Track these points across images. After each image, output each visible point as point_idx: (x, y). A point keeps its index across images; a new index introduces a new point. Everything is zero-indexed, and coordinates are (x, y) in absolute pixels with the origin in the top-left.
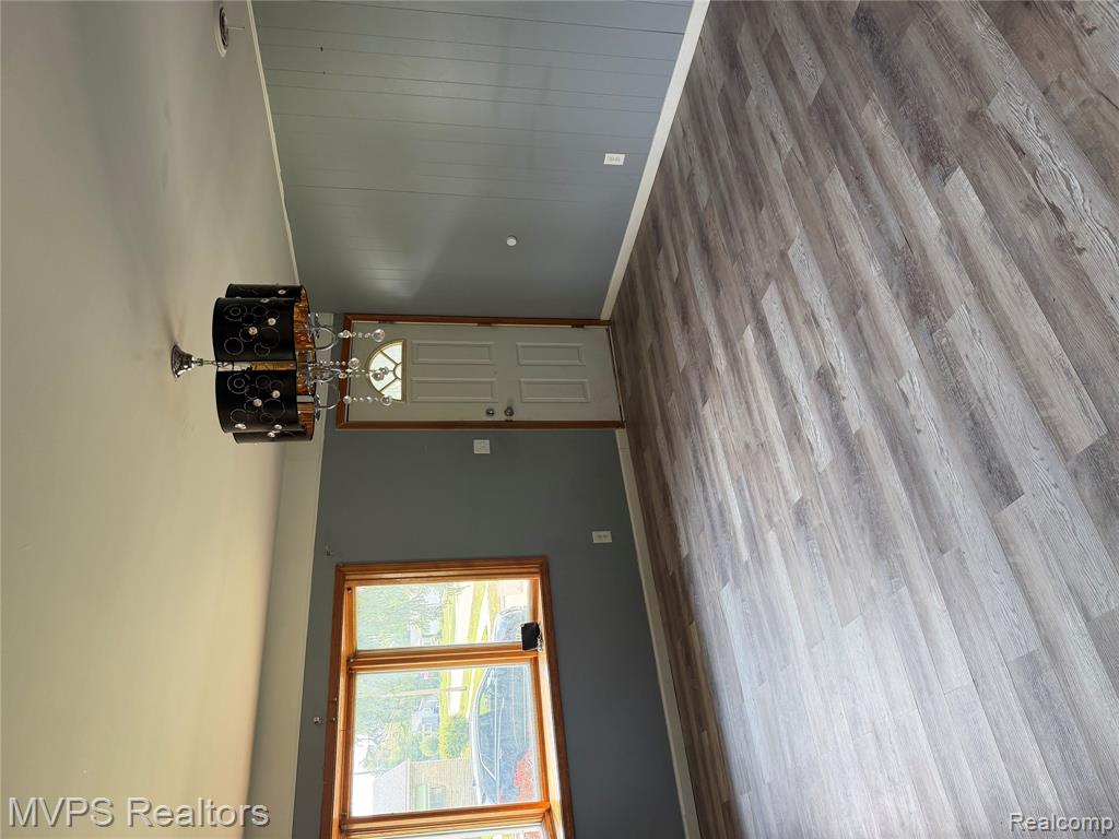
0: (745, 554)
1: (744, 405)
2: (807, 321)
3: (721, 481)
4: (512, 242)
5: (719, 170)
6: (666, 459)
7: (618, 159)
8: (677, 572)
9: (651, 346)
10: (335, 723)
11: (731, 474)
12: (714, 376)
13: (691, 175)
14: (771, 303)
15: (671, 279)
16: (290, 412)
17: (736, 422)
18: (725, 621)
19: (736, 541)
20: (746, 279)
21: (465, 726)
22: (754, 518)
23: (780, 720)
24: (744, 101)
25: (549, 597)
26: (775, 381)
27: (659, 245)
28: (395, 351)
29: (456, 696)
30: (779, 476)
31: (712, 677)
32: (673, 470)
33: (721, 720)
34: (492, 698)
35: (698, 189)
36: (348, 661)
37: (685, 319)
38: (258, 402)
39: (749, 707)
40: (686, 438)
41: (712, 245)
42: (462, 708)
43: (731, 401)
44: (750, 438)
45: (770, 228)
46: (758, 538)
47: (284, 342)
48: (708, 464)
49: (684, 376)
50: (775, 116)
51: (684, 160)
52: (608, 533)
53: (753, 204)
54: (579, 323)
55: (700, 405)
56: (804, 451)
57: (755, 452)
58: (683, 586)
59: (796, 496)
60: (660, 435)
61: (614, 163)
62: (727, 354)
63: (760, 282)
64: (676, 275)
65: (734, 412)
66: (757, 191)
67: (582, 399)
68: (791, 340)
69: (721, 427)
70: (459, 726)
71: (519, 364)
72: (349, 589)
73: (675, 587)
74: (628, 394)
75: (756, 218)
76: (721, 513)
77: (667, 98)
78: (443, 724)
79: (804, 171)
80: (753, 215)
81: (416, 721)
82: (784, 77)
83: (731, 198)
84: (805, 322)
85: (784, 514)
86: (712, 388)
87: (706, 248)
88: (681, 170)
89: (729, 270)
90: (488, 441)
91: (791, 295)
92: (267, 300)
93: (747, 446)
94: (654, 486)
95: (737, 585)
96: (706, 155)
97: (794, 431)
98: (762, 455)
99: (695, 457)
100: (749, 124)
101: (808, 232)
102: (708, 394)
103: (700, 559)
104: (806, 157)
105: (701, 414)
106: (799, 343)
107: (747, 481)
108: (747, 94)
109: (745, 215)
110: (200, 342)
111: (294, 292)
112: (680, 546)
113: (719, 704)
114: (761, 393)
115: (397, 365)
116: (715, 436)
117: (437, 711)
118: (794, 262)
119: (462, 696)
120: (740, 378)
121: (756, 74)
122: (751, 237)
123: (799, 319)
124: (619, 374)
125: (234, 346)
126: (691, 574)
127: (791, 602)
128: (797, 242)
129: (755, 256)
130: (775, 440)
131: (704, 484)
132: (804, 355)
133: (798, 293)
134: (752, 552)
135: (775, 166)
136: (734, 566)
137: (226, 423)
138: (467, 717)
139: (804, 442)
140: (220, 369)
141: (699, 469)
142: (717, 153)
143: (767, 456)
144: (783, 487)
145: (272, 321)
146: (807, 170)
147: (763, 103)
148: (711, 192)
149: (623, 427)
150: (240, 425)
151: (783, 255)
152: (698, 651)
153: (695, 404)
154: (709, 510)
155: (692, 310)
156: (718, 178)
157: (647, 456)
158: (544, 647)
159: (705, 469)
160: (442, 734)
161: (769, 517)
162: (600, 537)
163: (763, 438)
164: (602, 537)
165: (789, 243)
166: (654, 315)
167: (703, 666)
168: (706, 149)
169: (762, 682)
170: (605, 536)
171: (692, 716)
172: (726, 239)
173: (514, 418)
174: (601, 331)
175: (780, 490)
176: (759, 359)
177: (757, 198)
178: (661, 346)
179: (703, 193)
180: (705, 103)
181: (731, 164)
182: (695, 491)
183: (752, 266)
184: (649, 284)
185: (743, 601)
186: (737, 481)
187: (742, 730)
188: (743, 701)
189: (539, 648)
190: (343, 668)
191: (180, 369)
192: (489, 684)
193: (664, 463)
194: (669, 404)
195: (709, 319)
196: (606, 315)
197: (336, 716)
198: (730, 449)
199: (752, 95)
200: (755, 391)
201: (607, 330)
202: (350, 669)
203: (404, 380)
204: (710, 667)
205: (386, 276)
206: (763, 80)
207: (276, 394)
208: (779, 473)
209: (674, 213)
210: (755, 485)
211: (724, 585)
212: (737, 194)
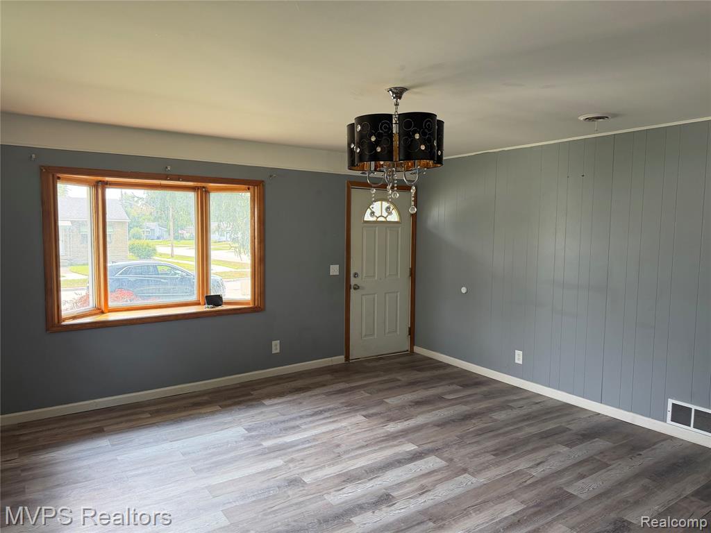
0: (267, 444)
1: (365, 444)
2: (423, 487)
3: (314, 427)
4: (464, 290)
5: (516, 426)
6: (326, 389)
7: (519, 359)
8: (253, 397)
9: (399, 380)
10: (166, 179)
11: (320, 434)
12: (382, 423)
13: (511, 408)
14: (432, 462)
15: (445, 394)
16: (367, 157)
17: (353, 438)
18: (222, 430)
19: (275, 438)
20: (447, 445)
21: (149, 256)
22: (290, 450)
23: (159, 467)
24: (562, 443)
25: (239, 312)
26: (382, 465)
27: (465, 386)
28: (394, 217)
29: (167, 250)
30: (319, 468)
31: (185, 420)
32: (319, 394)
33: (158, 426)
34: (166, 274)
35: (503, 412)
36: (204, 187)
37: (418, 403)
38: (373, 139)
39: (166, 446)
40: (342, 403)
41: (467, 422)
42: (161, 255)
43: (367, 435)
44: (343, 448)
45: (481, 461)
46: (278, 453)
47: (410, 154)
48: (324, 419)
49: (381, 403)
50: (554, 464)
51: (521, 403)
52: (278, 351)
53: (495, 450)
54: (412, 332)
55: (364, 413)
56: (338, 485)
57: (333, 451)
58: (244, 401)
59: (307, 479)
60: (342, 386)
61: (516, 357)
62: (398, 432)
63: (446, 455)
64: (447, 397)
65: (359, 437)
66: (505, 452)
67: (364, 334)
68: (409, 476)
69: (349, 427)
70: (150, 253)
71: (385, 293)
72: (249, 189)
73: (243, 395)
74: (367, 364)
75: (487, 452)
76: (293, 428)
77: (559, 392)
78: (151, 243)
79: (520, 484)
80: (489, 450)
81: (153, 225)
82: (580, 470)
83: (500, 434)
84: (422, 486)
85: (294, 471)
86: (374, 422)
87: (467, 417)
88: (515, 401)
89: (453, 434)
90: (338, 274)
91: (440, 477)
92: (435, 145)
93: (338, 446)
94: (308, 381)
95: (247, 438)
96: (525, 418)
97: (350, 478)
98: (333, 456)
99: (329, 410)
100: (547, 447)
101: (481, 486)
102: (371, 418)
103: (262, 413)
104: (529, 485)
105: (358, 414)
106: (409, 481)
107: (315, 446)
108: (567, 445)
109: (489, 444)
110: (409, 105)
111: (439, 160)
112: (270, 399)
113: (167, 425)
114: (374, 455)
115: (385, 218)
116: (344, 424)
117: (158, 238)
118: (460, 478)
119: (168, 255)
120: (383, 441)
121: (580, 452)
122: (475, 448)
123: (424, 481)
124: (379, 358)
125: (408, 125)
126: (252, 406)
127: (237, 475)
128: (474, 480)
129: (463, 452)
130: (343, 465)
131: (312, 415)
132: (400, 485)
133: (441, 481)
134: (268, 448)
135: (522, 464)
136: (258, 436)
137: (361, 120)
138: (154, 258)
139: (344, 485)
140: (394, 116)
141: (321, 412)
142: (527, 426)
143: (333, 459)
144: (312, 471)
145: (423, 147)
146: (520, 486)
147: (561, 457)
148: (503, 421)
149: (346, 360)
150: (359, 128)
151: (465, 470)
152: (203, 411)
153: (364, 409)
154: (295, 419)
155: (425, 408)
156: (511, 426)
157: (328, 377)
158: (207, 309)
159: (321, 417)
160: (144, 242)
161: (292, 460)
162: (276, 345)
163: (344, 457)
164: (276, 347)
165: (473, 475)
166: (420, 382)
167: (191, 415)
168: (528, 418)
169: (184, 454)
170: (276, 349)
171: (159, 407)
172: (472, 431)
173: (352, 290)
174: (407, 347)
175: (310, 469)
176: (397, 454)
177: (501, 452)
178: (399, 386)
179: (501, 416)
180: (558, 417)
181: (520, 434)
182: (307, 408)
183: (456, 449)
184: (440, 378)
185: (236, 442)
186: (315, 438)
187: (152, 440)
188: (171, 442)
189: (206, 306)
190: (199, 184)
191: (393, 93)
192: (177, 272)
193: (325, 388)
194: (363, 392)
195: (420, 420)
196: (417, 349)
197: (171, 179)
198: (335, 434)
199: (564, 449)
200: (375, 451)
201: (407, 351)
202: (198, 189)
203: (376, 222)
204: (192, 419)
205: (441, 212)
206: (577, 456)
207: (379, 149)
208: (321, 468)
209: (487, 396)
210: (312, 451)
211: (246, 430)
212: (501, 439)
